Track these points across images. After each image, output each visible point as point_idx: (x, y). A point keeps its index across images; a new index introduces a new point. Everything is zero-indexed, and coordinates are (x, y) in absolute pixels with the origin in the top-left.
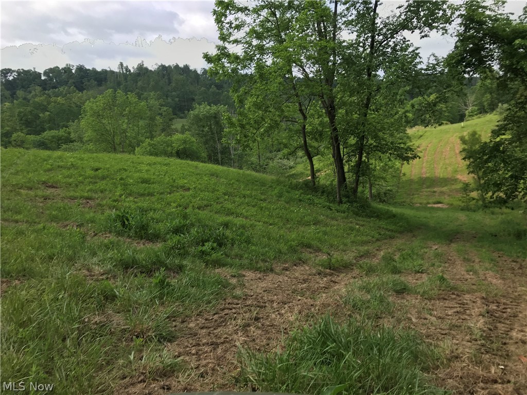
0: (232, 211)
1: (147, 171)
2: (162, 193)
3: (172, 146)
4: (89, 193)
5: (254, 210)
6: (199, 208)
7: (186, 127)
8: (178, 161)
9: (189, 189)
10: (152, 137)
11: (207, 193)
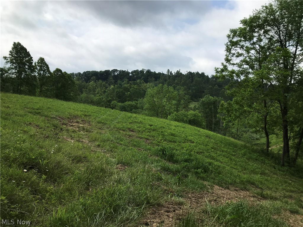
0: (214, 158)
1: (174, 129)
2: (180, 142)
3: (187, 117)
4: (148, 137)
5: (227, 159)
6: (197, 153)
7: (197, 107)
8: (190, 126)
9: (193, 142)
10: (177, 111)
11: (202, 146)
